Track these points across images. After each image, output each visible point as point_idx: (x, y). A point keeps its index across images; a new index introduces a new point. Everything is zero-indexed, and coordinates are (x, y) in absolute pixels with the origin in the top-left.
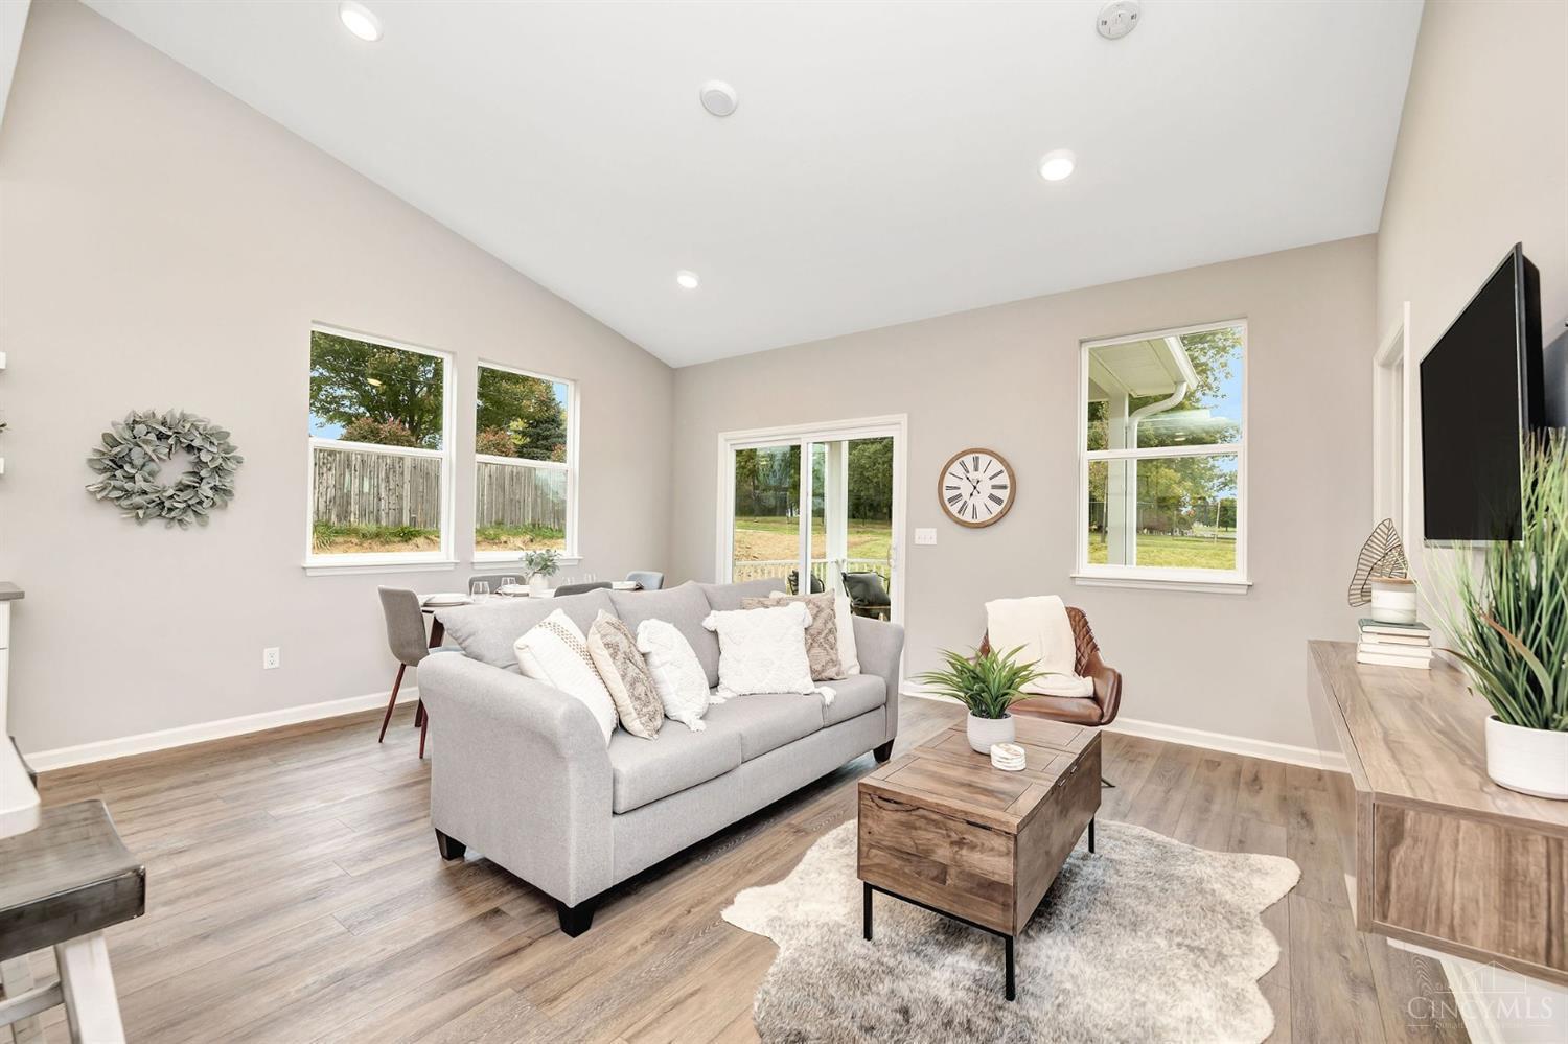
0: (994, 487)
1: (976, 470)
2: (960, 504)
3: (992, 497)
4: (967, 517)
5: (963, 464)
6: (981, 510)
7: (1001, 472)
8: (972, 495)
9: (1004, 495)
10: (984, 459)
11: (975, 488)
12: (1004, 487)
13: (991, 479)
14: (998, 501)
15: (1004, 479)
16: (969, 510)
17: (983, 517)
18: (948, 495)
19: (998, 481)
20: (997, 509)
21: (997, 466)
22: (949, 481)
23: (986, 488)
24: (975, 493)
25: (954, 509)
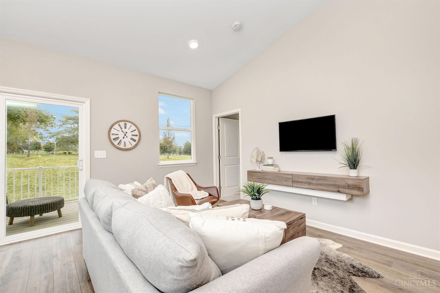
0: (133, 135)
1: (125, 128)
2: (118, 141)
3: (132, 139)
4: (122, 146)
5: (119, 125)
6: (127, 143)
7: (135, 130)
8: (124, 138)
9: (137, 138)
10: (128, 125)
11: (125, 135)
12: (137, 136)
13: (131, 132)
14: (135, 140)
15: (136, 133)
16: (123, 143)
17: (128, 146)
18: (112, 137)
19: (134, 133)
20: (134, 143)
21: (133, 128)
22: (113, 131)
23: (129, 135)
24: (125, 137)
25: (116, 143)
